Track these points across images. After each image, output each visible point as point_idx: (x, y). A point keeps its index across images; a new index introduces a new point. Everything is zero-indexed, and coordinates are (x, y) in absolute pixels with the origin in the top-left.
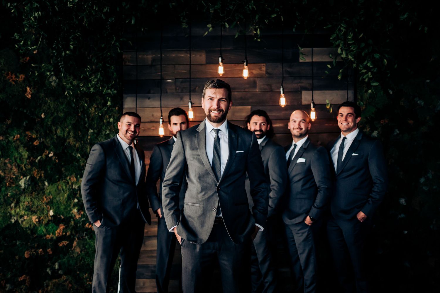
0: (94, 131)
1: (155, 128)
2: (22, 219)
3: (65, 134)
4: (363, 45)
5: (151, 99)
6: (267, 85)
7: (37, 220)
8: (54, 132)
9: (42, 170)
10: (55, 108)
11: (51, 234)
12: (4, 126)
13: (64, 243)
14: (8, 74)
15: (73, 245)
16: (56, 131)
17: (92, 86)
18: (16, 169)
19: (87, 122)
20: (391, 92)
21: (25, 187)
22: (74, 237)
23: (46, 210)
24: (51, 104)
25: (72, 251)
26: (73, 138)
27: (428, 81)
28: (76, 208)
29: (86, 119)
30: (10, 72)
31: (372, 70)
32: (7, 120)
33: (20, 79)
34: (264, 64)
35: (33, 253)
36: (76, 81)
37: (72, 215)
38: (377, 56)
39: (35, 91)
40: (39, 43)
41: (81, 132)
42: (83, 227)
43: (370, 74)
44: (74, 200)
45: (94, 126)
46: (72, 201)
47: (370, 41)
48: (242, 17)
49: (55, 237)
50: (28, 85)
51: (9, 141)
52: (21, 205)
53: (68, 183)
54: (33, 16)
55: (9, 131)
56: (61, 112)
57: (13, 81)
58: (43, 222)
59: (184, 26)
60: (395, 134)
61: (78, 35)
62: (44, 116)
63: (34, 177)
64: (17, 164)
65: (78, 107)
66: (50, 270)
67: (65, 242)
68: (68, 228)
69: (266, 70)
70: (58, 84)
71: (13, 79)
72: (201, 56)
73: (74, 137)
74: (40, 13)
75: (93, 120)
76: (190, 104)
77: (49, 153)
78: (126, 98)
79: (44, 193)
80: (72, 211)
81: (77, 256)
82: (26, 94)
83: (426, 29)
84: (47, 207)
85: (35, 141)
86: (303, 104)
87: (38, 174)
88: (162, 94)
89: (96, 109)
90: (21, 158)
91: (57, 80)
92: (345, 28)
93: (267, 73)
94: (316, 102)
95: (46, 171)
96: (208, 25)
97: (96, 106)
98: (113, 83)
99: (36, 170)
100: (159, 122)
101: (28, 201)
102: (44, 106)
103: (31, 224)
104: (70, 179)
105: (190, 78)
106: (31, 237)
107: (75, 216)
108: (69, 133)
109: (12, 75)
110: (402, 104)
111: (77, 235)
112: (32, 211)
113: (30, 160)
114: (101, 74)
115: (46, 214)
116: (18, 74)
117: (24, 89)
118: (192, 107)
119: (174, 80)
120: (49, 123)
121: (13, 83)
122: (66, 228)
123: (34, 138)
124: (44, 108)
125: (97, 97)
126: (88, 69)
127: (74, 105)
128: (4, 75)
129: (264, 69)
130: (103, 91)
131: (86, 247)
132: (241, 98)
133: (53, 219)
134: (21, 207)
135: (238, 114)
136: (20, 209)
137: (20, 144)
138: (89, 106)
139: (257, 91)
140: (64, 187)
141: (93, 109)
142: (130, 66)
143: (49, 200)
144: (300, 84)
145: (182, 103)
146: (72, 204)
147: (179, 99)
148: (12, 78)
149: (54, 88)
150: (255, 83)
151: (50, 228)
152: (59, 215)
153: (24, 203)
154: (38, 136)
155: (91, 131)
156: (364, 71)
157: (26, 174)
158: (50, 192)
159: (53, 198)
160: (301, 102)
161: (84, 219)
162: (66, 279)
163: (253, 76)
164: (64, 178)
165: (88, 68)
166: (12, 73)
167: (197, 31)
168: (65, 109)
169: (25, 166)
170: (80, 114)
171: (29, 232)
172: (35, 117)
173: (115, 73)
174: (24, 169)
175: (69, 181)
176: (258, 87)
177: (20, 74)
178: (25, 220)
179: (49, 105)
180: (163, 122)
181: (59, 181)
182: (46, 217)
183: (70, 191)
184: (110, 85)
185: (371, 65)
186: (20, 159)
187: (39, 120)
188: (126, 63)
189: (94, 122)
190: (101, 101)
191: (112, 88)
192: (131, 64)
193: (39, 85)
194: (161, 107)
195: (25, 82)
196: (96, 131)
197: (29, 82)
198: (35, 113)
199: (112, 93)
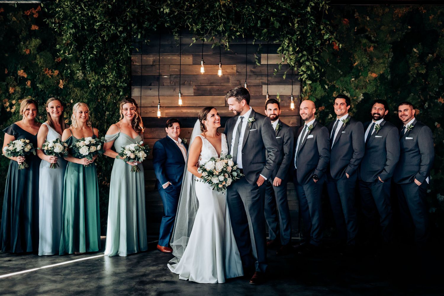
0: (109, 113)
1: (154, 111)
4: (300, 55)
5: (151, 90)
6: (237, 81)
10: (81, 96)
12: (43, 109)
14: (46, 70)
17: (109, 81)
19: (105, 106)
20: (327, 87)
24: (78, 93)
27: (353, 79)
29: (104, 104)
30: (47, 69)
31: (307, 73)
33: (55, 74)
34: (236, 65)
36: (97, 76)
38: (308, 63)
39: (66, 83)
40: (72, 49)
41: (100, 114)
42: (101, 184)
43: (305, 75)
45: (110, 109)
47: (305, 53)
48: (217, 34)
50: (61, 78)
54: (69, 32)
56: (85, 99)
57: (50, 75)
59: (176, 38)
60: (329, 117)
61: (100, 44)
62: (73, 102)
65: (98, 95)
69: (236, 70)
70: (84, 79)
71: (50, 74)
72: (189, 58)
73: (95, 117)
74: (74, 30)
75: (109, 104)
76: (180, 94)
78: (134, 89)
82: (59, 85)
83: (341, 45)
85: (66, 120)
86: (263, 95)
88: (160, 86)
89: (111, 97)
91: (83, 75)
92: (288, 43)
93: (237, 72)
94: (270, 94)
96: (193, 39)
97: (111, 95)
98: (124, 79)
100: (158, 107)
102: (73, 94)
105: (180, 75)
109: (49, 71)
110: (334, 96)
114: (116, 72)
116: (53, 70)
117: (58, 81)
118: (181, 96)
119: (169, 76)
121: (50, 77)
123: (65, 118)
124: (73, 96)
125: (112, 88)
127: (95, 94)
128: (43, 71)
129: (235, 69)
130: (116, 84)
131: (103, 199)
132: (218, 90)
135: (216, 102)
138: (106, 95)
139: (230, 85)
141: (109, 97)
144: (261, 80)
145: (174, 93)
147: (172, 90)
148: (48, 73)
149: (80, 81)
150: (228, 79)
154: (68, 116)
155: (107, 113)
156: (302, 73)
160: (262, 94)
161: (102, 178)
163: (227, 74)
165: (106, 67)
166: (49, 69)
167: (186, 40)
168: (88, 97)
170: (99, 101)
172: (66, 102)
173: (126, 72)
176: (230, 82)
177: (55, 70)
179: (76, 94)
180: (160, 107)
184: (122, 80)
185: (305, 69)
187: (69, 104)
188: (134, 63)
189: (110, 106)
190: (115, 91)
191: (124, 82)
192: (138, 64)
193: (69, 79)
194: (159, 96)
195: (58, 76)
196: (111, 113)
197: (62, 76)
198: (66, 99)
199: (124, 86)
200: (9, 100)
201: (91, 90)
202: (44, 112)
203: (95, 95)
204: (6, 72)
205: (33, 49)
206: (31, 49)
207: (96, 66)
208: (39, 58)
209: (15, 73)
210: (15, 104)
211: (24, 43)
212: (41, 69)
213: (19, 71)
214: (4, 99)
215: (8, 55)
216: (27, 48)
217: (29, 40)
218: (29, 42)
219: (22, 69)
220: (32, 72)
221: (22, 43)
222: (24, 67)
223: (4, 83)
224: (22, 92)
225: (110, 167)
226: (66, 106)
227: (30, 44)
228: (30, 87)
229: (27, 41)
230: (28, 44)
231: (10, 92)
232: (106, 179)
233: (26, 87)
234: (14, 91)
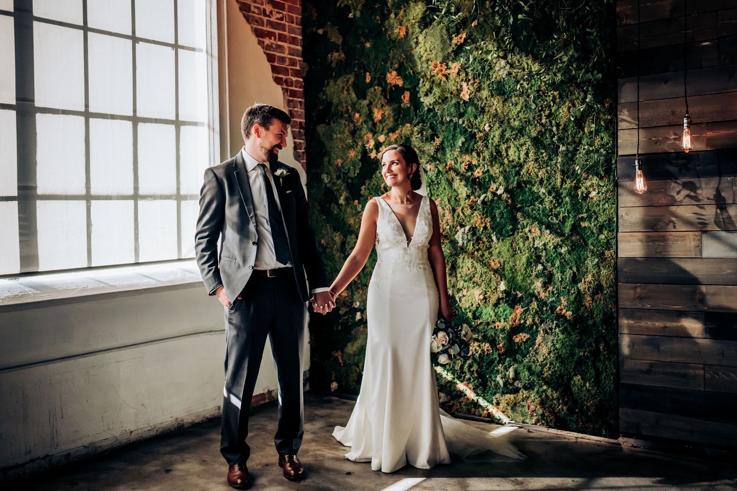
0: (567, 148)
1: (677, 137)
2: (460, 295)
3: (521, 156)
5: (669, 83)
7: (482, 297)
8: (504, 153)
9: (487, 217)
10: (505, 114)
11: (502, 320)
12: (432, 148)
13: (523, 338)
14: (436, 66)
15: (537, 341)
16: (507, 151)
17: (560, 71)
18: (450, 216)
19: (556, 133)
21: (463, 243)
22: (537, 328)
23: (494, 282)
24: (499, 107)
25: (536, 351)
26: (533, 162)
28: (541, 279)
29: (554, 129)
30: (438, 62)
32: (436, 138)
33: (453, 71)
35: (476, 349)
36: (537, 64)
37: (534, 292)
39: (474, 88)
41: (546, 151)
42: (553, 312)
44: (536, 266)
45: (568, 140)
46: (534, 268)
49: (508, 327)
50: (464, 79)
51: (439, 171)
52: (458, 273)
53: (528, 238)
55: (439, 155)
56: (514, 120)
57: (443, 75)
58: (490, 301)
62: (489, 128)
63: (476, 227)
64: (451, 208)
65: (540, 108)
66: (502, 378)
67: (524, 335)
68: (528, 313)
70: (509, 74)
71: (443, 72)
73: (536, 161)
75: (565, 129)
77: (497, 190)
78: (623, 85)
79: (492, 254)
80: (534, 286)
81: (542, 360)
82: (462, 95)
84: (495, 277)
85: (477, 169)
87: (482, 223)
88: (689, 71)
89: (571, 110)
90: (457, 198)
91: (508, 67)
95: (493, 218)
97: (570, 105)
98: (595, 60)
99: (479, 217)
100: (682, 124)
101: (468, 267)
102: (489, 111)
103: (473, 302)
104: (530, 231)
106: (473, 323)
107: (539, 292)
108: (527, 154)
109: (441, 66)
111: (542, 325)
112: (474, 283)
113: (471, 200)
114: (575, 48)
115: (494, 287)
117: (459, 87)
119: (716, 41)
120: (496, 140)
121: (444, 78)
122: (526, 311)
123: (475, 165)
124: (488, 116)
125: (572, 88)
126: (554, 41)
127: (533, 107)
128: (430, 67)
130: (577, 76)
131: (557, 346)
133: (506, 296)
134: (459, 275)
136: (456, 279)
137: (454, 175)
138: (559, 107)
140: (521, 245)
141: (565, 110)
142: (630, 24)
143: (499, 265)
146: (534, 273)
147: (727, 78)
148: (440, 71)
149: (502, 79)
151: (501, 312)
152: (514, 291)
153: (463, 270)
154: (481, 161)
155: (562, 148)
157: (464, 224)
158: (499, 253)
159: (504, 261)
161: (554, 298)
162: (526, 397)
164: (520, 230)
165: (555, 39)
166: (442, 63)
168: (520, 114)
169: (462, 209)
170: (543, 121)
171: (470, 315)
172: (476, 131)
173: (599, 42)
174: (461, 215)
175: (529, 234)
177: (453, 62)
178: (464, 296)
179: (496, 109)
180: (690, 123)
181: (513, 234)
182: (494, 293)
183: (530, 251)
184: (590, 65)
186: (455, 199)
187: (481, 134)
188: (623, 20)
189: (567, 131)
190: (580, 95)
191: (594, 70)
192: (632, 22)
193: (480, 78)
194: (686, 97)
195: (460, 75)
196: (571, 149)
197: (467, 74)
198: (476, 124)
199: (594, 79)
200: (373, 136)
201: (525, 100)
202: (434, 154)
203: (535, 109)
204: (368, 81)
205: (411, 25)
206: (409, 25)
207: (535, 40)
208: (423, 41)
209: (381, 80)
210: (384, 142)
211: (396, 14)
212: (426, 65)
213: (388, 75)
214: (365, 134)
215: (370, 45)
216: (401, 25)
217: (405, 6)
218: (405, 11)
219: (394, 70)
220: (412, 73)
221: (392, 15)
222: (396, 66)
223: (365, 101)
224: (396, 117)
225: (572, 275)
226: (476, 138)
227: (406, 16)
228: (409, 106)
229: (401, 9)
230: (403, 17)
231: (376, 120)
232: (563, 302)
233: (402, 105)
234: (382, 117)
